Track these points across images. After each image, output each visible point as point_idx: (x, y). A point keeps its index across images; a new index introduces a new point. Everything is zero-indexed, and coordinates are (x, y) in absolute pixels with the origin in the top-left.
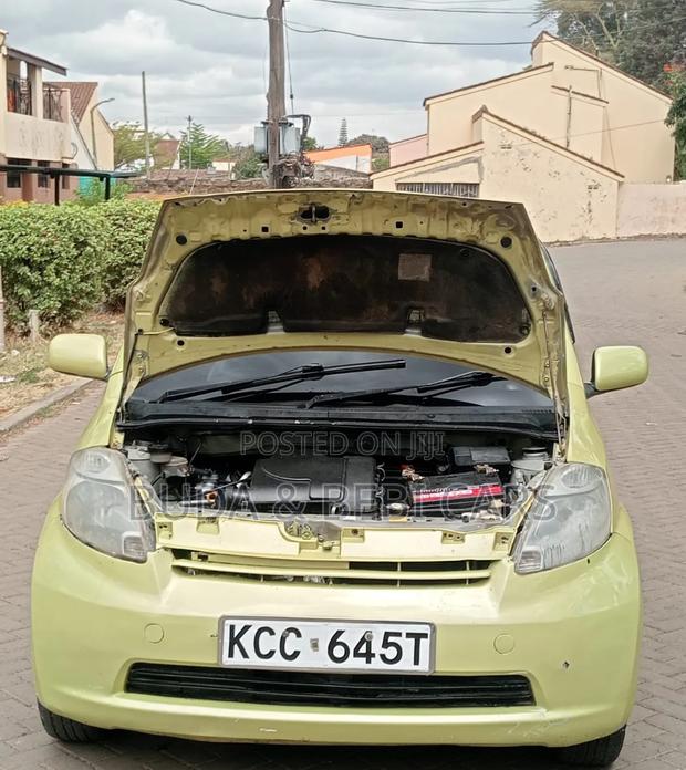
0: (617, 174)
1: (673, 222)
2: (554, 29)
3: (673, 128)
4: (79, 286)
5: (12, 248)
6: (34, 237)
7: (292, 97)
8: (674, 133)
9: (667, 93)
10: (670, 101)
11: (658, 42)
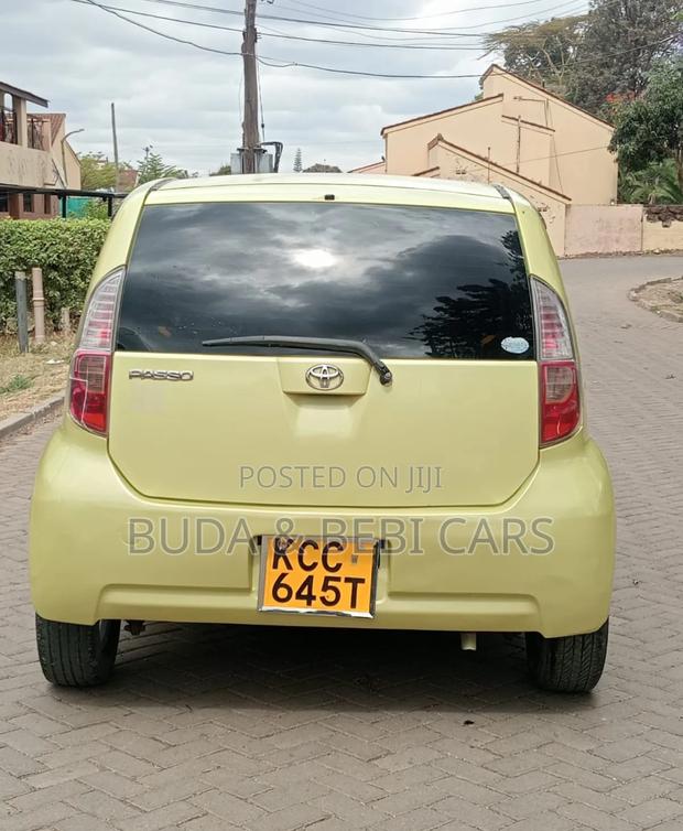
0: (564, 197)
1: (617, 241)
2: (501, 62)
3: (616, 155)
5: (44, 255)
6: (62, 246)
7: (263, 126)
8: (617, 160)
9: (609, 122)
10: (613, 129)
11: (602, 73)
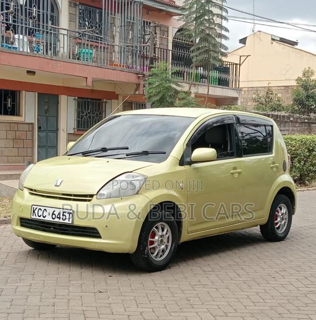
4: (309, 168)
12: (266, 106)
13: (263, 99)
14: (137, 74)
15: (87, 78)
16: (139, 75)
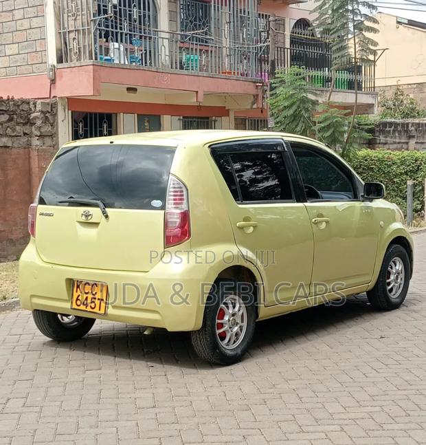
12: (395, 111)
13: (390, 103)
14: (254, 82)
15: (197, 92)
16: (258, 84)
